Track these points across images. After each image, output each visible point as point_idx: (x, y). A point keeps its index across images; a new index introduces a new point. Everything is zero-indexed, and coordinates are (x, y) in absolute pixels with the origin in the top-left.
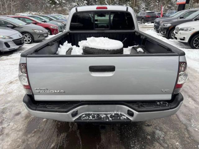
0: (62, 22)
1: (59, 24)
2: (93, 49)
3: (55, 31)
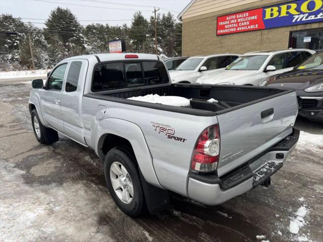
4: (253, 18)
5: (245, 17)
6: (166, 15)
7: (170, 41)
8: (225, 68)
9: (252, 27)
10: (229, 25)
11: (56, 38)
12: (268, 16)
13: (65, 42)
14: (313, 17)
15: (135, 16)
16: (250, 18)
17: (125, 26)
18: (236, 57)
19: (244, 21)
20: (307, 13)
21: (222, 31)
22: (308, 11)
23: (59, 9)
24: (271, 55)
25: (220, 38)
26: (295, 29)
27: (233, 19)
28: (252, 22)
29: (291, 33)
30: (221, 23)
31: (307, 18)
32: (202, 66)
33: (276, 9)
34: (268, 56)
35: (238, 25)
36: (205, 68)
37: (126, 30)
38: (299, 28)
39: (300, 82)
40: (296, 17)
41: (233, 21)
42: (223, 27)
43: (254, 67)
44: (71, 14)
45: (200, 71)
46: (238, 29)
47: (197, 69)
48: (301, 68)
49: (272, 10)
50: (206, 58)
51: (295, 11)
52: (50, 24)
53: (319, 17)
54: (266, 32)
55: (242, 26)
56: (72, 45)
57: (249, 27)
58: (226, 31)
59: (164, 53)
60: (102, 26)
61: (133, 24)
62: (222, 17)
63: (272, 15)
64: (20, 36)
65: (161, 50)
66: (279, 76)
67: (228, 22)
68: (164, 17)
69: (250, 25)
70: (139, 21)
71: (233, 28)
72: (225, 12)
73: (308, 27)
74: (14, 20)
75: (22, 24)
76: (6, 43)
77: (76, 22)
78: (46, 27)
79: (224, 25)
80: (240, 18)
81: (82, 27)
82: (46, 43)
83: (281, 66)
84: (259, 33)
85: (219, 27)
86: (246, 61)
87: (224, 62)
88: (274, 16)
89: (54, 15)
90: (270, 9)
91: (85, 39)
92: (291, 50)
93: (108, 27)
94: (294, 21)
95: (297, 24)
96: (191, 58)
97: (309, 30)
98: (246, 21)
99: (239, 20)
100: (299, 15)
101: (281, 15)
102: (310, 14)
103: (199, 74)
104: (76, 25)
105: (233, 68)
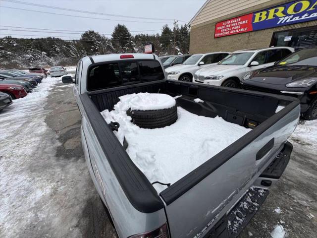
0: (24, 80)
1: (21, 82)
2: (152, 112)
3: (20, 92)
4: (244, 22)
5: (237, 22)
6: (183, 26)
7: (185, 44)
8: (217, 63)
9: (242, 30)
10: (224, 30)
11: (118, 44)
12: (257, 20)
13: (123, 47)
14: (297, 18)
15: (164, 28)
16: (241, 23)
17: (158, 34)
18: (227, 54)
19: (237, 25)
20: (292, 15)
21: (218, 34)
22: (294, 13)
23: (119, 25)
24: (256, 52)
25: (216, 40)
26: (278, 30)
27: (228, 24)
28: (243, 26)
29: (274, 33)
30: (219, 28)
31: (291, 19)
32: (201, 61)
33: (264, 13)
34: (253, 53)
35: (231, 29)
36: (203, 63)
37: (158, 37)
38: (282, 29)
39: (282, 77)
40: (282, 19)
41: (228, 26)
42: (220, 31)
43: (240, 63)
44: (126, 28)
45: (199, 65)
46: (231, 32)
47: (197, 63)
48: (282, 63)
49: (261, 14)
50: (204, 55)
51: (281, 13)
52: (114, 35)
53: (303, 17)
54: (253, 33)
55: (234, 30)
56: (127, 48)
57: (240, 30)
58: (222, 34)
59: (181, 52)
60: (144, 35)
61: (163, 33)
62: (220, 23)
63: (260, 18)
64: (98, 43)
65: (179, 50)
66: (263, 71)
67: (224, 27)
68: (182, 27)
69: (241, 28)
70: (166, 31)
71: (227, 31)
72: (223, 19)
73: (291, 27)
74: (95, 34)
75: (100, 36)
76: (91, 48)
77: (129, 33)
78: (112, 37)
79: (221, 30)
80: (234, 23)
81: (133, 37)
82: (113, 47)
83: (263, 62)
84: (247, 35)
85: (216, 31)
86: (234, 57)
87: (217, 58)
88: (262, 20)
89: (116, 29)
90: (259, 14)
91: (134, 44)
92: (273, 48)
93: (148, 36)
94: (279, 23)
95: (281, 25)
96: (194, 55)
97: (291, 30)
98: (238, 25)
99: (233, 25)
100: (284, 17)
101: (269, 19)
102: (295, 16)
103: (198, 67)
104: (129, 35)
105: (223, 63)
